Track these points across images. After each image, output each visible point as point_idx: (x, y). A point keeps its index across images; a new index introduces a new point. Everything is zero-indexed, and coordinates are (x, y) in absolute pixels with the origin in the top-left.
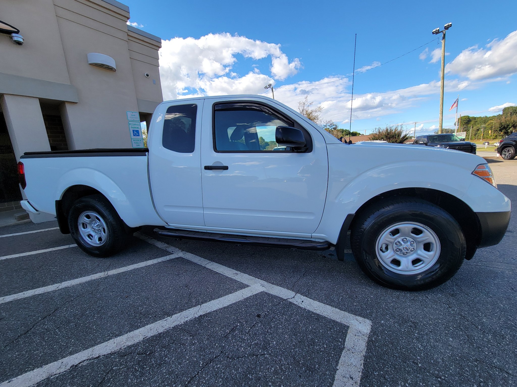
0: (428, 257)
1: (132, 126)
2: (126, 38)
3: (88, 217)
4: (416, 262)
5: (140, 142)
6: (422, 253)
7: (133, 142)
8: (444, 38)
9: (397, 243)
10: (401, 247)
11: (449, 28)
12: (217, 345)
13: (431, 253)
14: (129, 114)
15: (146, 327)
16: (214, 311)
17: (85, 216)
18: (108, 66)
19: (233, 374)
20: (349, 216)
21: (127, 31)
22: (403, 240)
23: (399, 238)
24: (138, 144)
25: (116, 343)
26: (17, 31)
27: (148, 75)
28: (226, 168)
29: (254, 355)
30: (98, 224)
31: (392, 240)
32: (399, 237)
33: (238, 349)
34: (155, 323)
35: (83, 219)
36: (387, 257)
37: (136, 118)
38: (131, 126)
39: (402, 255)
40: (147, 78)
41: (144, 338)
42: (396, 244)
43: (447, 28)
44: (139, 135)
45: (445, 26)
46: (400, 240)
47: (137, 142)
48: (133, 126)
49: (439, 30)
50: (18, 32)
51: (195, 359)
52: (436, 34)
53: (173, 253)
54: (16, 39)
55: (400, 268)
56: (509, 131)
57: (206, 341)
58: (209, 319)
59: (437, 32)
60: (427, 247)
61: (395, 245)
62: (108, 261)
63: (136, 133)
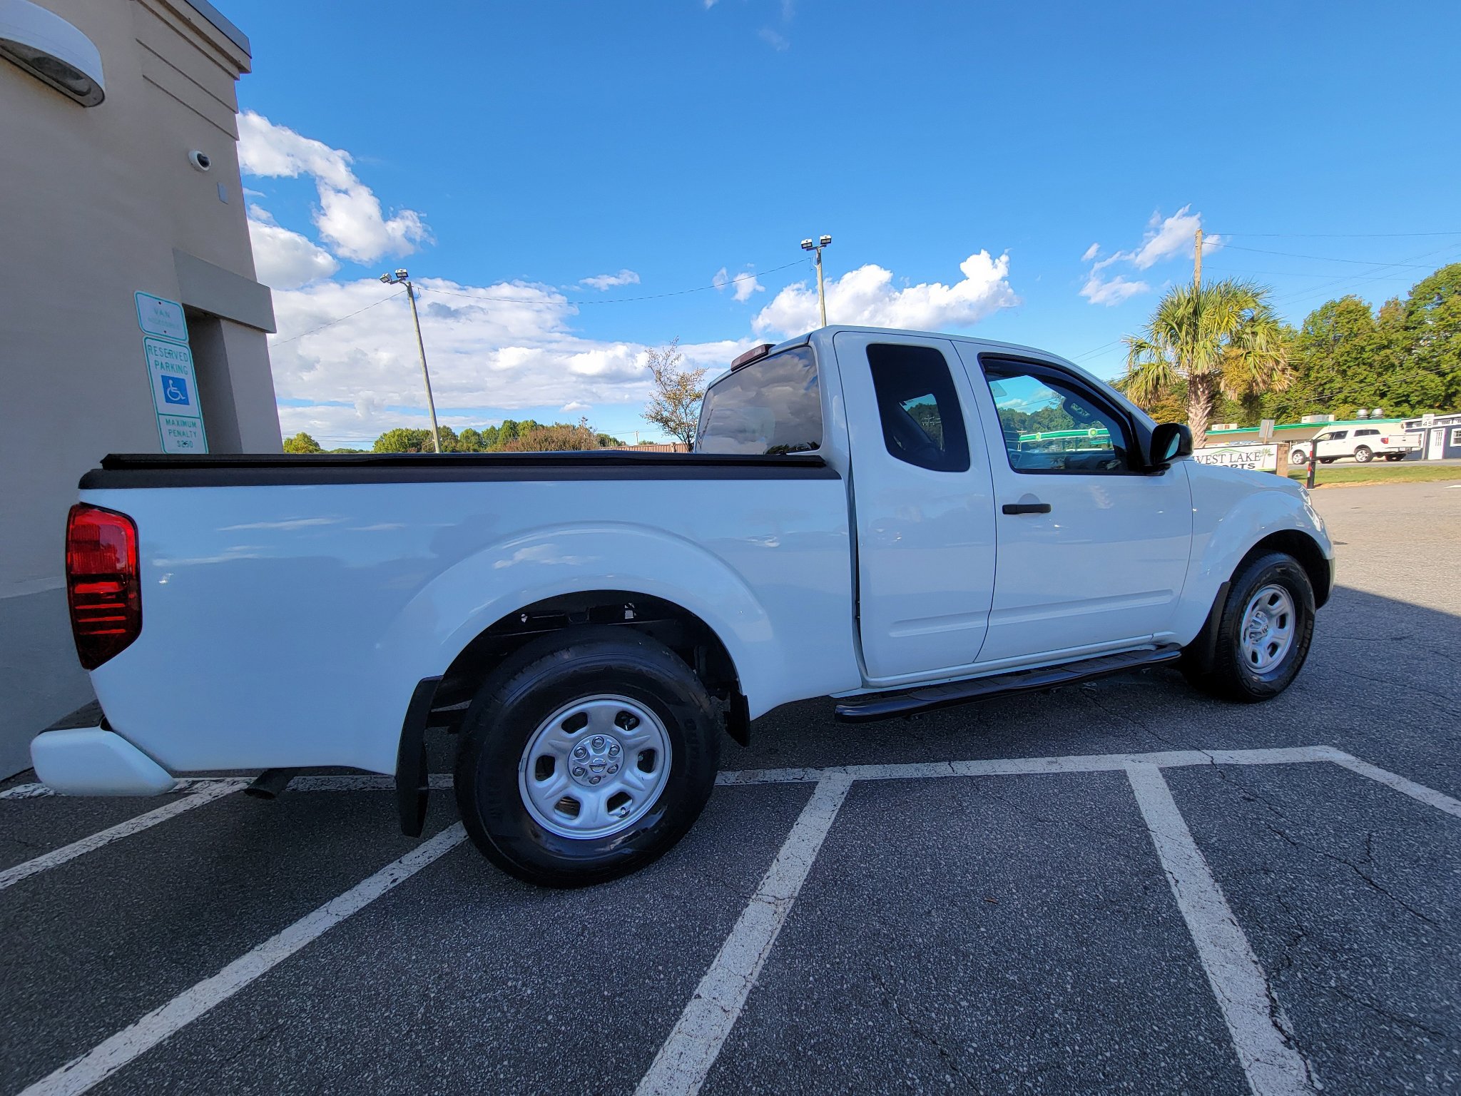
0: (1284, 638)
1: (160, 359)
3: (574, 723)
4: (1272, 648)
5: (192, 429)
6: (1276, 632)
7: (165, 429)
8: (819, 261)
9: (1252, 624)
11: (828, 245)
12: (1316, 859)
13: (1287, 630)
14: (146, 304)
17: (559, 723)
20: (1223, 584)
24: (185, 439)
27: (204, 163)
28: (1044, 509)
31: (1251, 621)
35: (548, 736)
36: (1247, 651)
37: (173, 326)
38: (156, 358)
39: (1259, 641)
41: (1234, 924)
43: (825, 243)
44: (186, 402)
45: (821, 238)
46: (1254, 617)
47: (181, 429)
48: (164, 360)
49: (811, 243)
52: (808, 250)
55: (1259, 664)
59: (809, 247)
60: (1281, 622)
63: (174, 391)
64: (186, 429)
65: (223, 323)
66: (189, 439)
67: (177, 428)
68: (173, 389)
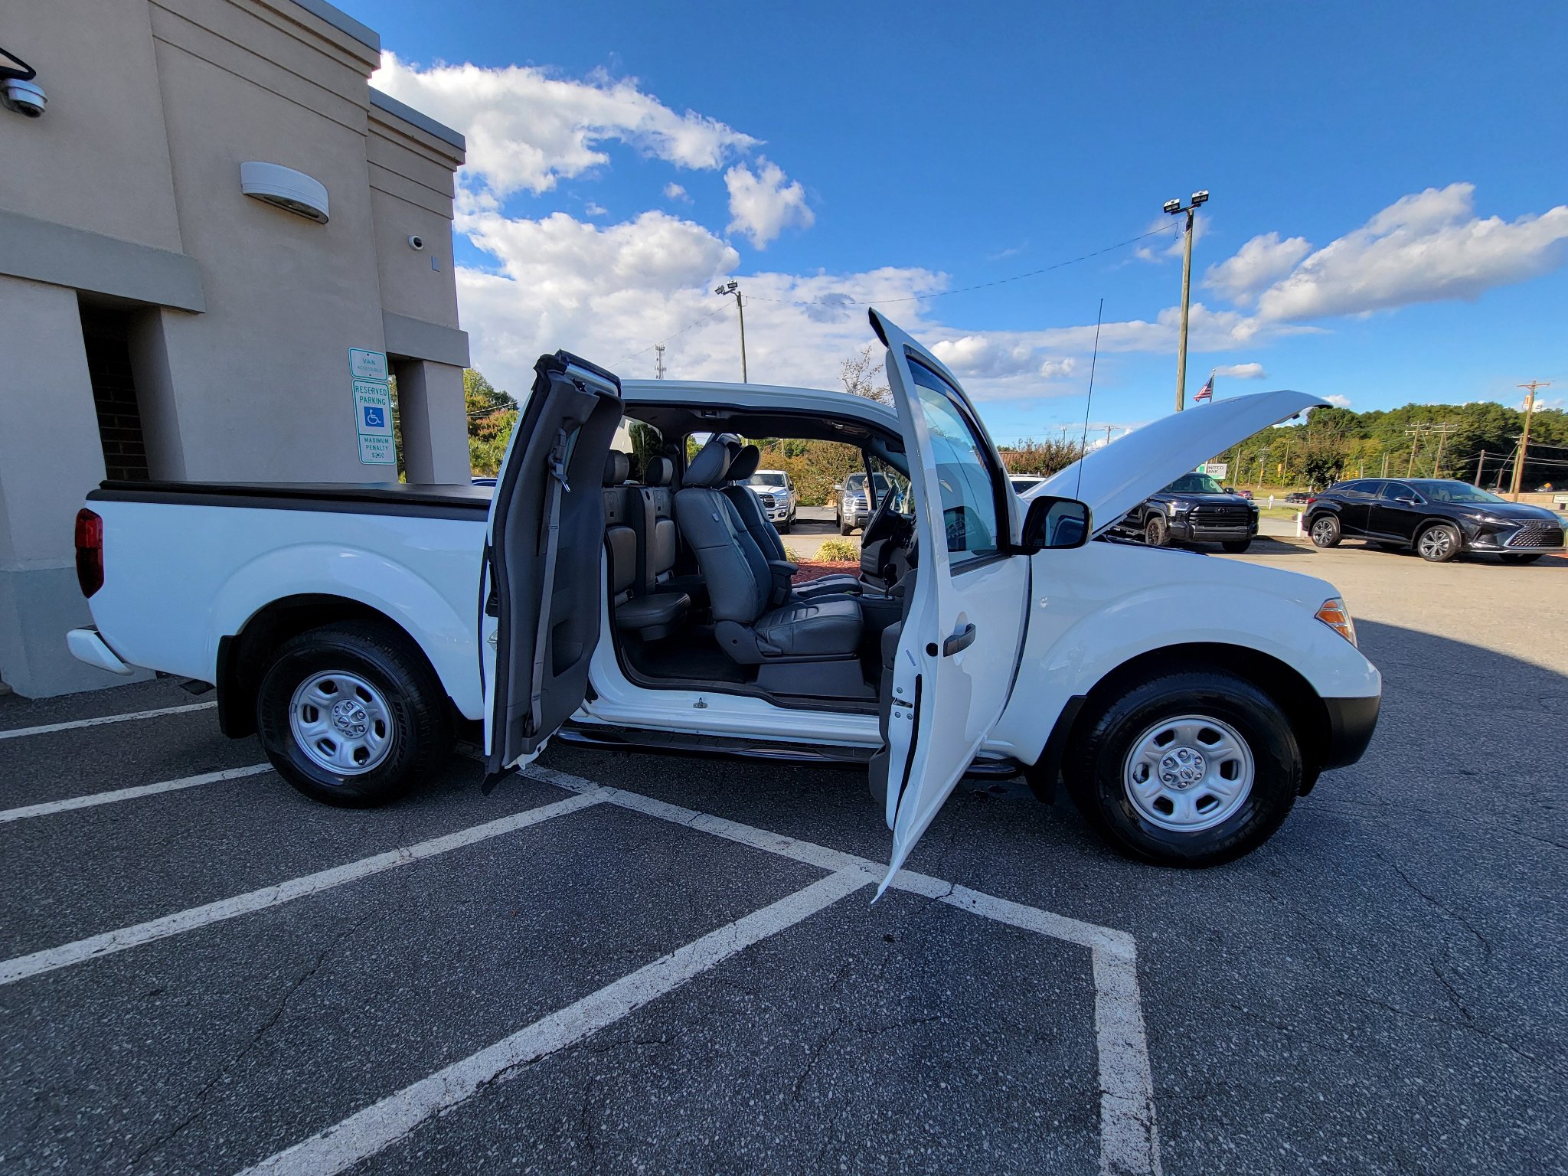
0: (1228, 792)
1: (364, 395)
2: (363, 125)
3: (328, 687)
4: (1203, 802)
5: (385, 444)
6: (1216, 783)
7: (363, 444)
8: (1189, 226)
9: (1169, 762)
10: (1176, 772)
11: (1203, 204)
12: (822, 1007)
13: (1237, 783)
14: (357, 357)
15: (619, 981)
16: (775, 935)
17: (316, 685)
18: (309, 207)
19: (888, 1062)
20: (1074, 700)
21: (368, 106)
22: (1179, 755)
23: (1171, 750)
24: (378, 452)
25: (562, 1024)
26: (26, 71)
27: (418, 243)
29: (915, 1021)
30: (357, 708)
31: (1158, 756)
32: (1172, 748)
33: (874, 1012)
34: (639, 971)
35: (310, 692)
36: (1147, 795)
37: (376, 370)
38: (361, 394)
39: (1176, 787)
40: (416, 250)
41: (630, 1009)
42: (1165, 763)
43: (1197, 202)
44: (382, 425)
45: (1194, 196)
46: (1173, 754)
47: (376, 444)
48: (367, 395)
49: (1178, 204)
50: (29, 75)
51: (787, 1041)
52: (1173, 213)
53: (576, 790)
54: (20, 96)
55: (1172, 817)
56: (1327, 475)
57: (790, 1001)
58: (772, 952)
59: (1175, 210)
60: (1228, 770)
61: (1162, 767)
62: (389, 820)
63: (374, 416)
64: (380, 444)
65: (425, 364)
66: (381, 452)
67: (373, 444)
68: (372, 416)
